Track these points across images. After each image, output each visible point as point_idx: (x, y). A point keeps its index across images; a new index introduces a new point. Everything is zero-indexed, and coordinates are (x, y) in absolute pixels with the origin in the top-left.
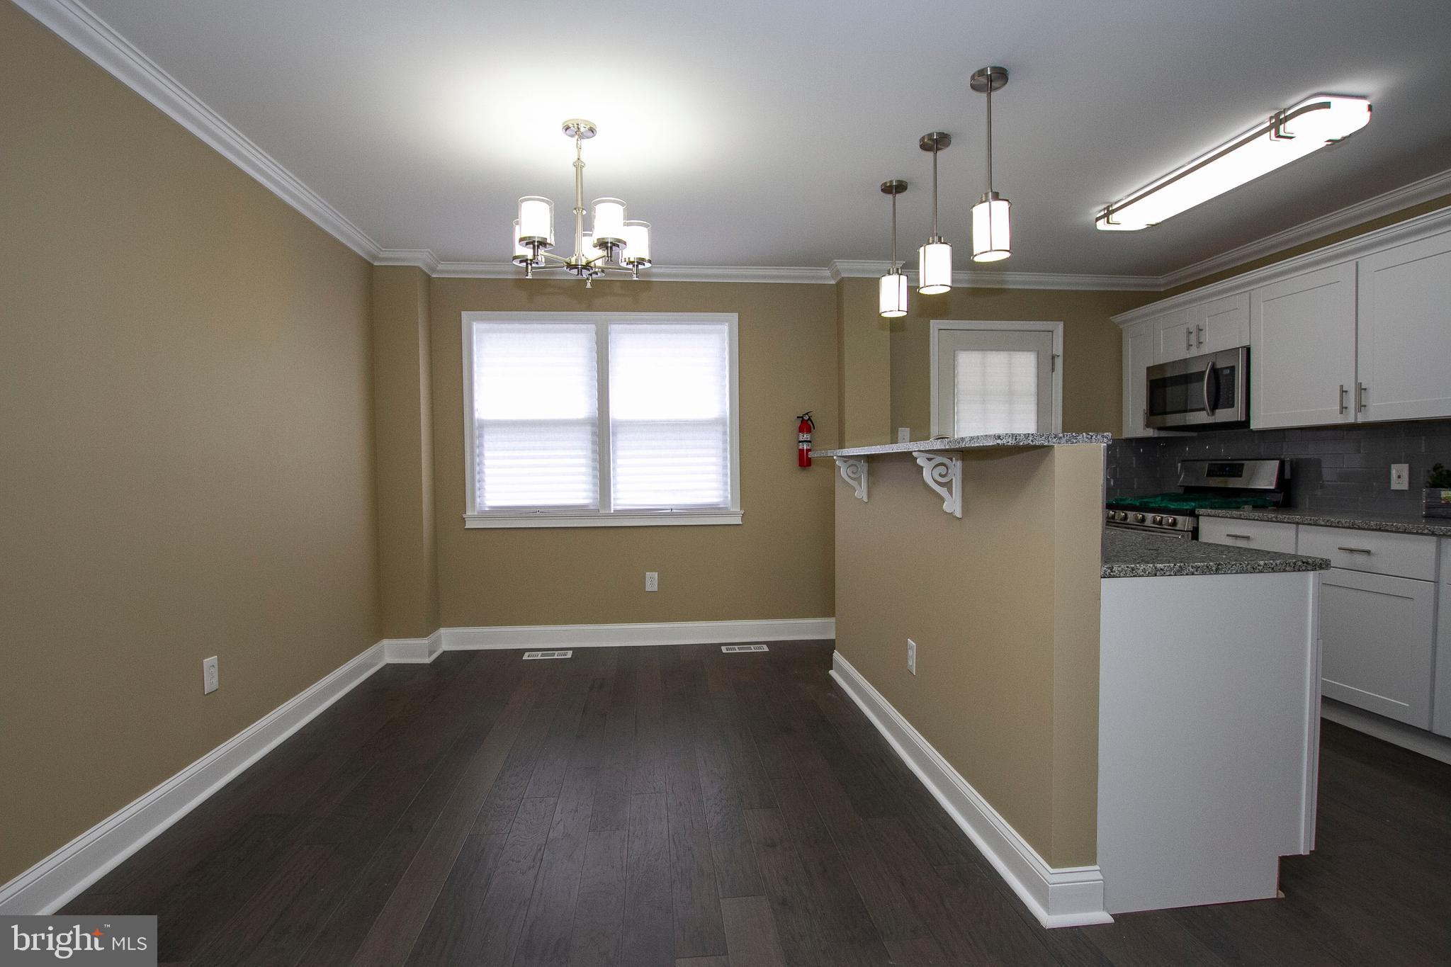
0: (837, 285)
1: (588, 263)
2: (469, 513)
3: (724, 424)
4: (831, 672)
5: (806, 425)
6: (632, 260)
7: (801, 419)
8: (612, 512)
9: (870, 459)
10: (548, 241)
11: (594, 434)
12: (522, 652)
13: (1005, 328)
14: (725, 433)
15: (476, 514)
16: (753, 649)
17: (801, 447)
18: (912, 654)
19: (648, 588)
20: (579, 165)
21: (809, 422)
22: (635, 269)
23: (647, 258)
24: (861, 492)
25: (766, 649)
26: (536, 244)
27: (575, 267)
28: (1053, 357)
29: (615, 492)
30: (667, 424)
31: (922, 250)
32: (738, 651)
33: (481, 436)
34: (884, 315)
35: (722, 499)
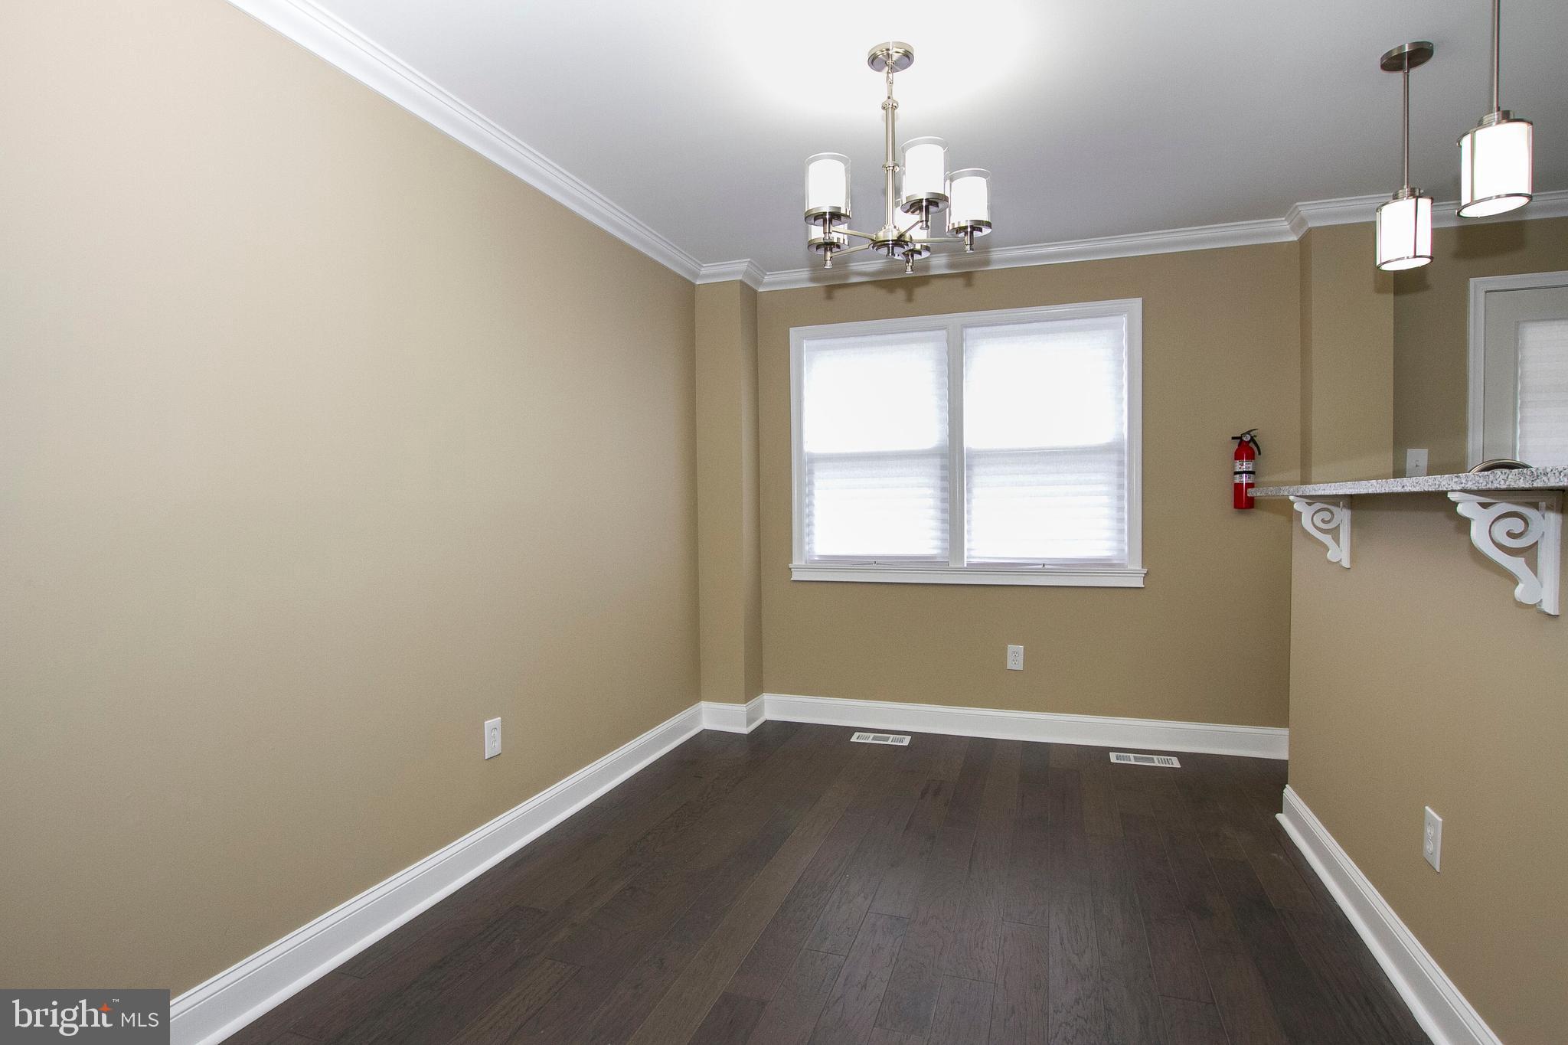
0: (1301, 241)
1: (901, 236)
2: (796, 562)
3: (1120, 452)
4: (1280, 817)
5: (1246, 448)
6: (963, 224)
7: (1239, 441)
8: (965, 566)
9: (1354, 502)
10: (843, 211)
11: (943, 467)
12: (852, 730)
14: (1121, 463)
15: (804, 563)
16: (1157, 762)
17: (1237, 481)
18: (1434, 831)
19: (1011, 665)
20: (890, 108)
21: (1252, 445)
22: (967, 239)
23: (985, 218)
24: (1340, 552)
25: (1175, 763)
26: (827, 217)
27: (883, 244)
29: (969, 541)
30: (1039, 453)
31: (1466, 142)
32: (1133, 762)
33: (811, 472)
34: (1385, 268)
35: (1115, 553)
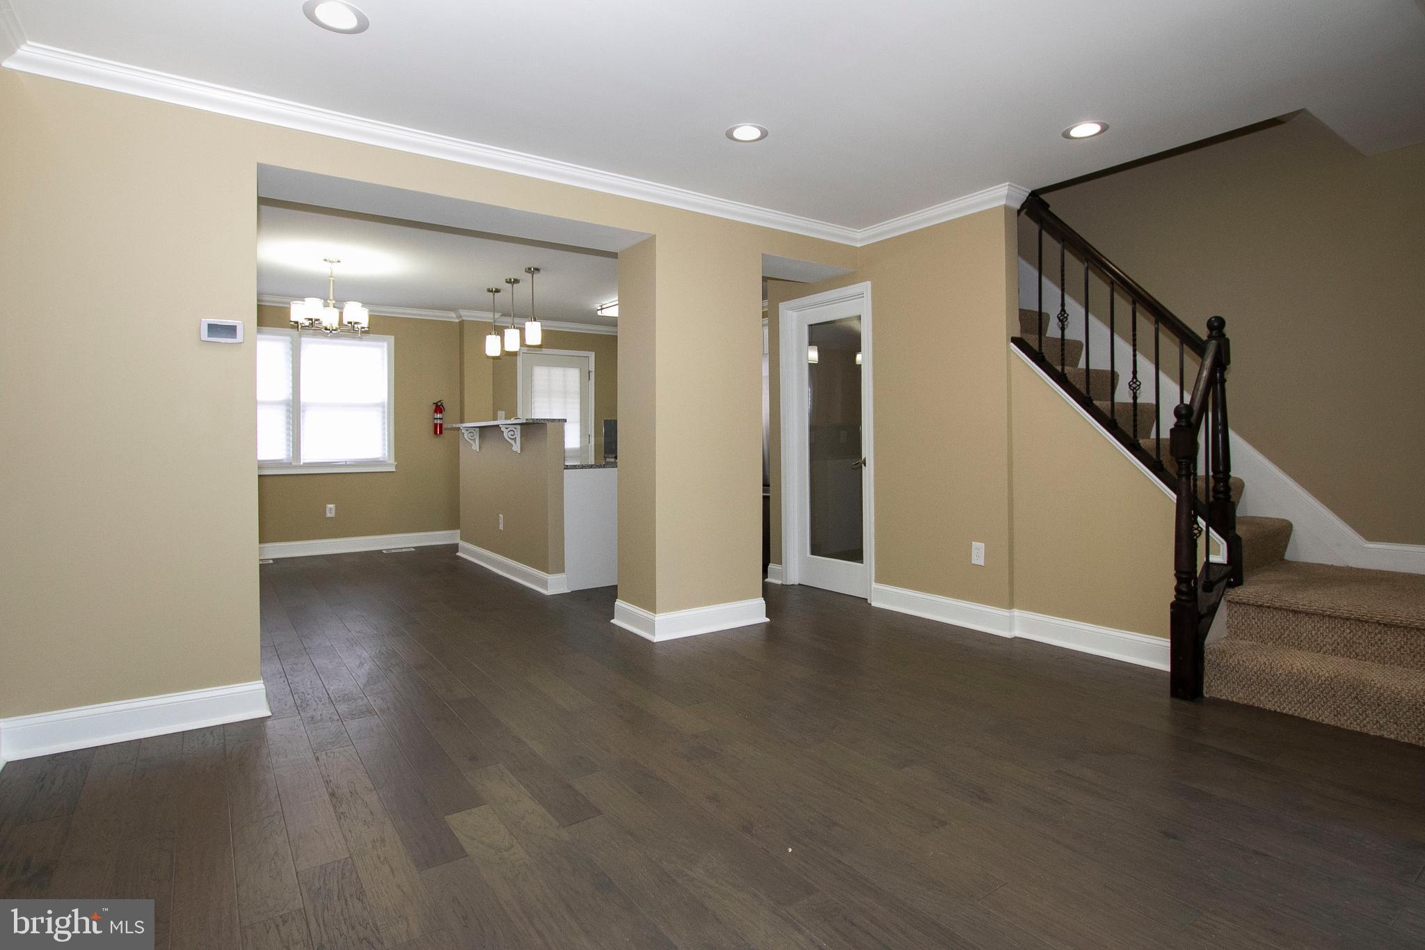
0: (460, 322)
3: (383, 407)
4: (457, 554)
5: (439, 408)
7: (436, 404)
8: (302, 464)
9: (481, 428)
11: (288, 411)
13: (564, 354)
14: (384, 412)
16: (404, 550)
17: (435, 422)
18: (501, 521)
19: (328, 515)
24: (476, 446)
25: (412, 549)
28: (589, 373)
29: (304, 451)
30: (342, 406)
32: (394, 552)
34: (487, 352)
35: (382, 455)
